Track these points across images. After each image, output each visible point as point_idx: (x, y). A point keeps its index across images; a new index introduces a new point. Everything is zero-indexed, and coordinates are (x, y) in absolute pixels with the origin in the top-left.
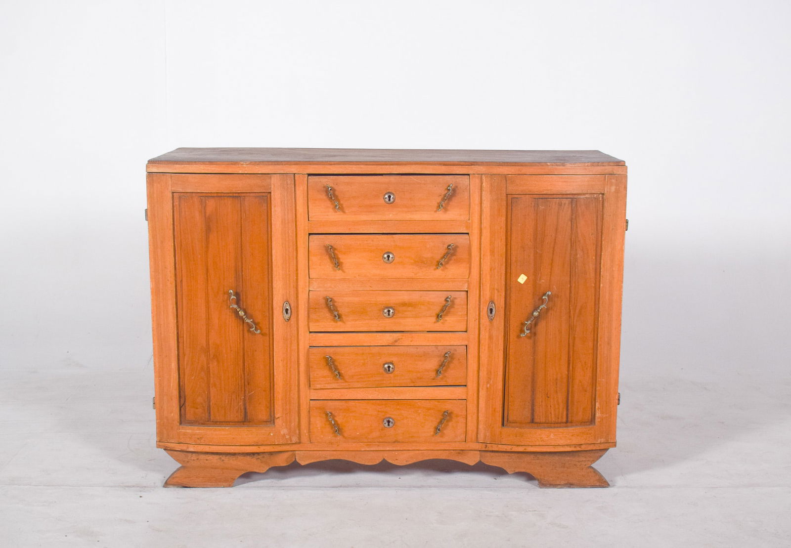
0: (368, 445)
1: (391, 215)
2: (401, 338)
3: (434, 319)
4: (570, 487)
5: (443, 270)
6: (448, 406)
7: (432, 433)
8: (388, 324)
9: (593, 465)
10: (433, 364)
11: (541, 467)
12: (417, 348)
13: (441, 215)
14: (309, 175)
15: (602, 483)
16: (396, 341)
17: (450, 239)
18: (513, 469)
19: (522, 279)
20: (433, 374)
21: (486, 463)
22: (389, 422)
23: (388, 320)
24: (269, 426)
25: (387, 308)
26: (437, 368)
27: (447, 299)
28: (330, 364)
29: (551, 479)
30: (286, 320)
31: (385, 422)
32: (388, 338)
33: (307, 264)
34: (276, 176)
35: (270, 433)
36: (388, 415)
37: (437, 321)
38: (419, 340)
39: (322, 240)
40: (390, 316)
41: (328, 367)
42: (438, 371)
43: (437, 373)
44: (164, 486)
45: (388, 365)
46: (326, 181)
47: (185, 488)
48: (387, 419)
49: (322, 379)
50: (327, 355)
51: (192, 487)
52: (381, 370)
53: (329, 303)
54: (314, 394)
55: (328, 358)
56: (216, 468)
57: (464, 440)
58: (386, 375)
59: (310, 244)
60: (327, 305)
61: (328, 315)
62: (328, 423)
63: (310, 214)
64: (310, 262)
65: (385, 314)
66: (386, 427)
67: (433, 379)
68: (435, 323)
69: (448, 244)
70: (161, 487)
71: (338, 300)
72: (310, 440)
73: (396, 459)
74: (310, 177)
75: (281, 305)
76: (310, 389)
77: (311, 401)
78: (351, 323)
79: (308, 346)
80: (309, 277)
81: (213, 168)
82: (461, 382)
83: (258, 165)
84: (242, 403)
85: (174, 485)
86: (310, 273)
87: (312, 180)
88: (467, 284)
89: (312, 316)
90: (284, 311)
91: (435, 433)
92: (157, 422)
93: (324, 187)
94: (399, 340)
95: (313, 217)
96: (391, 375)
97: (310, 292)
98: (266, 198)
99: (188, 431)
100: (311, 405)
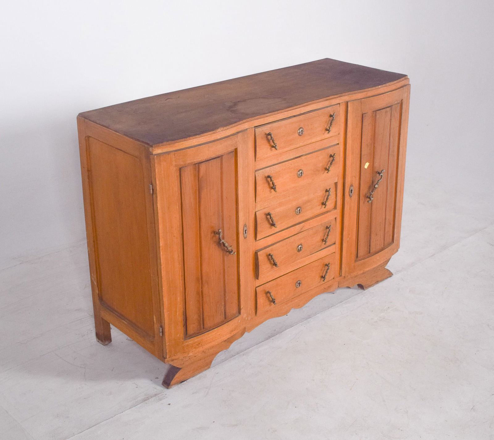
0: (286, 303)
1: (301, 144)
3: (320, 207)
4: (377, 284)
5: (327, 173)
6: (326, 261)
7: (319, 281)
8: (298, 219)
9: (385, 267)
10: (320, 236)
12: (312, 229)
13: (327, 135)
14: (255, 127)
15: (390, 274)
16: (302, 229)
17: (330, 151)
18: (353, 285)
19: (367, 165)
20: (320, 243)
21: (341, 287)
22: (299, 283)
23: (298, 216)
24: (238, 316)
25: (298, 208)
26: (322, 238)
27: (327, 191)
28: (271, 259)
29: (369, 283)
30: (245, 238)
31: (297, 284)
32: (298, 228)
33: (254, 193)
34: (240, 134)
35: (238, 321)
36: (298, 279)
37: (322, 207)
38: (313, 223)
39: (263, 173)
40: (300, 213)
41: (269, 261)
42: (323, 240)
43: (323, 241)
44: (168, 388)
45: (300, 246)
46: (266, 129)
47: (183, 383)
48: (298, 282)
49: (266, 271)
50: (268, 253)
51: (186, 380)
52: (296, 251)
53: (269, 217)
54: (258, 283)
55: (270, 255)
56: (200, 360)
57: (333, 278)
58: (298, 253)
59: (257, 178)
60: (267, 218)
61: (268, 225)
62: (267, 299)
63: (257, 156)
64: (257, 191)
65: (297, 213)
66: (297, 288)
67: (320, 246)
68: (321, 208)
69: (330, 154)
70: (166, 390)
71: (272, 212)
72: (256, 314)
73: (299, 306)
74: (256, 129)
75: (242, 228)
76: (256, 280)
77: (257, 288)
78: (279, 226)
79: (255, 251)
80: (255, 202)
81: (202, 140)
82: (333, 242)
83: (228, 129)
84: (223, 308)
85: (175, 384)
86: (257, 199)
87: (258, 130)
88: (337, 178)
89: (259, 229)
90: (244, 232)
91: (321, 280)
92: (167, 344)
93: (266, 134)
94: (303, 227)
95: (258, 158)
96: (301, 252)
97: (257, 213)
98: (234, 153)
99: (190, 343)
100: (258, 291)
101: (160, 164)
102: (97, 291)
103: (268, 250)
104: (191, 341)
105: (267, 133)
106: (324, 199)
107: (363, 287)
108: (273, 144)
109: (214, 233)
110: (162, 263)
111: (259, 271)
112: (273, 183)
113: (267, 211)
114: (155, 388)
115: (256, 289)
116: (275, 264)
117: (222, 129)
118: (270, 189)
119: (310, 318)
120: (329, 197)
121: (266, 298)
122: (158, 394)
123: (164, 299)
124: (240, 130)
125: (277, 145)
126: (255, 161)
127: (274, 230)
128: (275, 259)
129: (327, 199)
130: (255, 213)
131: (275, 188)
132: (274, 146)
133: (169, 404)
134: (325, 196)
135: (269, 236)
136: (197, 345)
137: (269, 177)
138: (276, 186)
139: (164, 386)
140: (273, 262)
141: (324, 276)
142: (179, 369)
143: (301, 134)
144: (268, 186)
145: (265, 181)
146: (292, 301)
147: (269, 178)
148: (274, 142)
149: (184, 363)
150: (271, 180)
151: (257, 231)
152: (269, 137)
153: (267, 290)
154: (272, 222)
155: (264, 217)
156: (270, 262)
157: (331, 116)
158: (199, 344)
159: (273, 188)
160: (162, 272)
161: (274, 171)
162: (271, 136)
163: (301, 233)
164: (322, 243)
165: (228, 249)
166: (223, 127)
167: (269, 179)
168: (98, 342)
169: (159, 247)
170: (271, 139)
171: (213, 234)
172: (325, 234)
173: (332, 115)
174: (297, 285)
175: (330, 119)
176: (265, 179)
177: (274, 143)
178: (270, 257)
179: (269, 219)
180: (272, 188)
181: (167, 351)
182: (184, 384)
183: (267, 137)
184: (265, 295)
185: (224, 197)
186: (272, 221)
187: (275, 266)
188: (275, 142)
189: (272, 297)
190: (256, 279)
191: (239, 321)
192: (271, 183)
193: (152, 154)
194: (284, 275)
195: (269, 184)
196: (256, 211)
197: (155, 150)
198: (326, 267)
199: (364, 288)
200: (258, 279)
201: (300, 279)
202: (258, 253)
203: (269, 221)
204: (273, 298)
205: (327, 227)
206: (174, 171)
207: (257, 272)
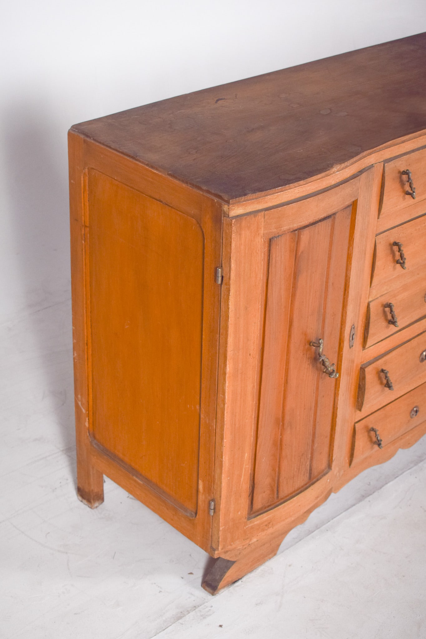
22: (416, 411)
24: (327, 473)
28: (383, 377)
30: (351, 347)
31: (413, 413)
32: (424, 323)
33: (370, 273)
34: (364, 175)
35: (327, 479)
36: (415, 405)
39: (386, 238)
41: (380, 381)
44: (213, 594)
45: (424, 353)
46: (401, 165)
47: (237, 584)
48: (415, 409)
49: (373, 397)
50: (380, 369)
51: (241, 579)
52: (418, 362)
55: (383, 371)
56: (264, 545)
58: (421, 364)
59: (377, 247)
60: (384, 313)
61: (384, 324)
62: (369, 439)
63: (383, 211)
64: (376, 269)
66: (411, 418)
70: (210, 597)
71: (393, 302)
72: (350, 465)
73: (409, 444)
74: (386, 164)
75: (349, 333)
76: (355, 412)
77: (356, 425)
78: (401, 323)
79: (360, 366)
80: (370, 287)
81: (308, 188)
83: (346, 167)
84: (308, 463)
85: (224, 587)
86: (373, 282)
87: (389, 166)
89: (371, 331)
90: (351, 338)
92: (221, 529)
93: (399, 172)
95: (384, 213)
96: (424, 362)
97: (371, 304)
98: (351, 207)
99: (256, 523)
100: (357, 429)
101: (240, 234)
102: (87, 424)
103: (380, 364)
104: (257, 521)
105: (402, 170)
108: (407, 188)
109: (310, 345)
110: (226, 400)
111: (363, 397)
112: (402, 255)
113: (385, 300)
114: (192, 594)
115: (354, 426)
116: (388, 386)
117: (339, 167)
118: (395, 263)
119: (421, 461)
121: (367, 438)
122: (198, 606)
123: (224, 457)
124: (363, 167)
125: (415, 191)
126: (378, 218)
127: (392, 329)
128: (390, 378)
130: (368, 304)
131: (404, 262)
132: (412, 192)
133: (221, 626)
135: (382, 340)
136: (266, 525)
137: (396, 244)
138: (405, 259)
139: (206, 590)
140: (386, 383)
142: (233, 562)
144: (392, 260)
145: (389, 251)
146: (401, 439)
147: (397, 247)
148: (412, 186)
149: (240, 553)
150: (400, 250)
151: (368, 334)
152: (405, 177)
153: (371, 426)
154: (391, 319)
155: (381, 309)
156: (382, 383)
158: (269, 524)
159: (401, 262)
160: (226, 415)
161: (403, 233)
162: (409, 176)
165: (328, 369)
166: (340, 164)
167: (395, 248)
168: (82, 501)
169: (225, 374)
170: (407, 181)
171: (307, 346)
174: (413, 415)
176: (390, 247)
177: (411, 188)
179: (388, 313)
180: (397, 262)
181: (220, 540)
182: (237, 586)
183: (400, 178)
184: (366, 434)
185: (330, 284)
186: (392, 317)
187: (387, 388)
188: (414, 186)
189: (377, 438)
190: (357, 410)
191: (328, 481)
192: (398, 254)
193: (228, 217)
194: (396, 399)
195: (394, 256)
196: (369, 300)
197: (233, 210)
200: (360, 410)
201: (418, 405)
202: (366, 370)
203: (386, 316)
204: (379, 438)
206: (260, 243)
207: (359, 399)
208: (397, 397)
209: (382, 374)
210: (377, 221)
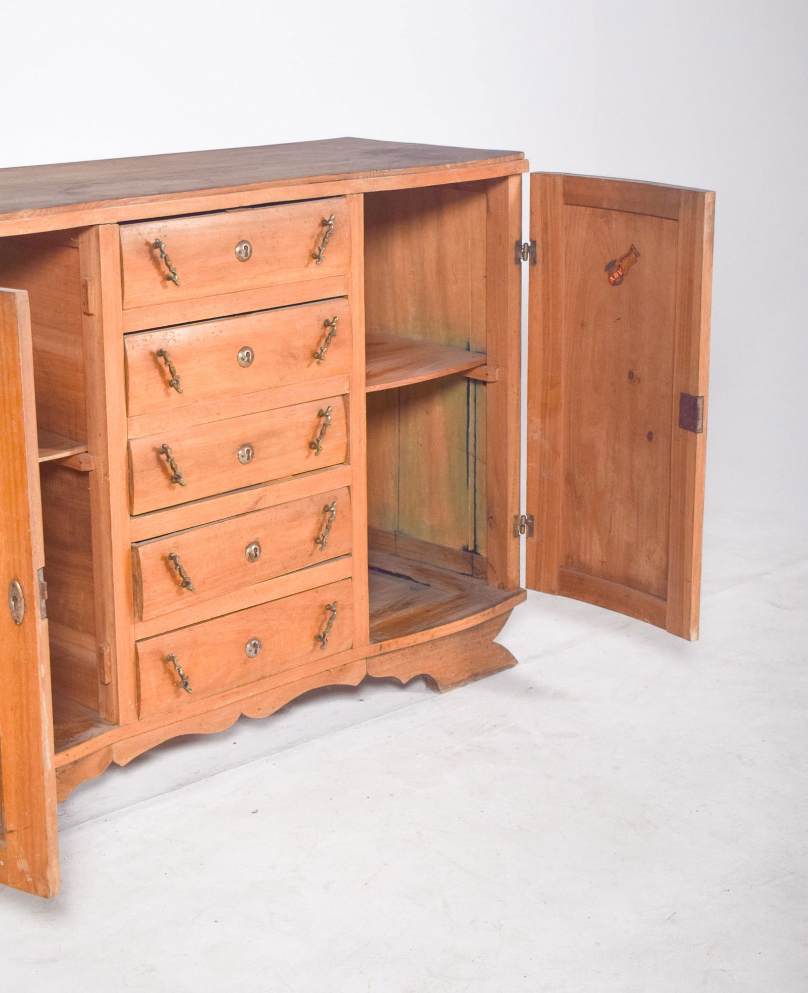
0: (223, 696)
1: (245, 281)
2: (264, 496)
3: (306, 453)
4: (475, 680)
5: (318, 363)
6: (328, 597)
7: (311, 648)
8: (246, 475)
9: (495, 641)
10: (308, 529)
11: (441, 659)
12: (287, 507)
13: (314, 270)
14: (120, 223)
15: (509, 660)
16: (256, 503)
17: (325, 311)
18: (408, 675)
20: (310, 546)
21: (374, 676)
22: (256, 646)
23: (245, 468)
25: (243, 446)
26: (316, 535)
27: (321, 414)
28: (174, 567)
29: (453, 675)
31: (249, 648)
32: (246, 499)
33: (123, 391)
36: (252, 635)
37: (310, 453)
38: (288, 491)
39: (145, 343)
40: (248, 458)
41: (169, 573)
42: (318, 538)
43: (316, 543)
45: (253, 547)
46: (149, 233)
48: (253, 642)
49: (160, 599)
50: (167, 553)
52: (244, 559)
53: (164, 457)
54: (141, 630)
55: (172, 558)
57: (350, 646)
58: (251, 565)
59: (128, 353)
60: (160, 461)
61: (161, 479)
62: (167, 675)
63: (127, 297)
64: (131, 387)
65: (241, 458)
66: (249, 656)
67: (311, 555)
68: (307, 457)
69: (324, 320)
71: (175, 450)
72: (139, 716)
73: (259, 709)
74: (122, 230)
76: (135, 622)
77: (138, 645)
78: (195, 486)
79: (131, 544)
80: (127, 417)
82: (344, 549)
83: (46, 215)
86: (130, 407)
87: (128, 233)
88: (347, 382)
89: (137, 486)
91: (315, 645)
93: (147, 243)
94: (261, 498)
95: (131, 302)
96: (257, 563)
97: (131, 442)
100: (140, 651)
103: (167, 545)
105: (152, 241)
106: (315, 435)
107: (437, 685)
108: (167, 271)
111: (142, 596)
112: (174, 371)
113: (158, 441)
116: (186, 584)
117: (31, 213)
118: (166, 385)
119: (290, 747)
120: (328, 430)
121: (164, 673)
125: (176, 272)
126: (123, 309)
127: (179, 494)
128: (185, 568)
129: (322, 434)
130: (128, 443)
131: (178, 382)
132: (172, 275)
134: (317, 427)
135: (167, 509)
137: (161, 353)
138: (178, 377)
140: (182, 579)
141: (322, 636)
143: (243, 255)
144: (159, 378)
145: (152, 364)
147: (162, 357)
148: (169, 263)
150: (167, 363)
151: (133, 490)
152: (157, 252)
153: (167, 653)
154: (173, 473)
155: (153, 455)
156: (173, 576)
157: (324, 223)
159: (172, 383)
161: (175, 340)
162: (161, 249)
163: (256, 514)
164: (315, 548)
166: (33, 210)
167: (161, 360)
170: (161, 257)
172: (322, 526)
173: (328, 220)
174: (250, 651)
175: (322, 231)
176: (151, 358)
177: (168, 266)
178: (171, 562)
179: (166, 462)
180: (170, 384)
183: (151, 252)
184: (160, 664)
186: (173, 468)
187: (185, 588)
188: (172, 264)
189: (179, 669)
190: (137, 620)
192: (167, 369)
194: (213, 619)
195: (162, 372)
196: (130, 438)
198: (329, 612)
199: (440, 689)
201: (258, 636)
202: (140, 549)
203: (164, 469)
204: (181, 672)
205: (326, 506)
207: (138, 600)
208: (214, 616)
209: (172, 561)
210: (123, 313)
